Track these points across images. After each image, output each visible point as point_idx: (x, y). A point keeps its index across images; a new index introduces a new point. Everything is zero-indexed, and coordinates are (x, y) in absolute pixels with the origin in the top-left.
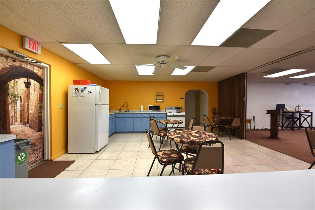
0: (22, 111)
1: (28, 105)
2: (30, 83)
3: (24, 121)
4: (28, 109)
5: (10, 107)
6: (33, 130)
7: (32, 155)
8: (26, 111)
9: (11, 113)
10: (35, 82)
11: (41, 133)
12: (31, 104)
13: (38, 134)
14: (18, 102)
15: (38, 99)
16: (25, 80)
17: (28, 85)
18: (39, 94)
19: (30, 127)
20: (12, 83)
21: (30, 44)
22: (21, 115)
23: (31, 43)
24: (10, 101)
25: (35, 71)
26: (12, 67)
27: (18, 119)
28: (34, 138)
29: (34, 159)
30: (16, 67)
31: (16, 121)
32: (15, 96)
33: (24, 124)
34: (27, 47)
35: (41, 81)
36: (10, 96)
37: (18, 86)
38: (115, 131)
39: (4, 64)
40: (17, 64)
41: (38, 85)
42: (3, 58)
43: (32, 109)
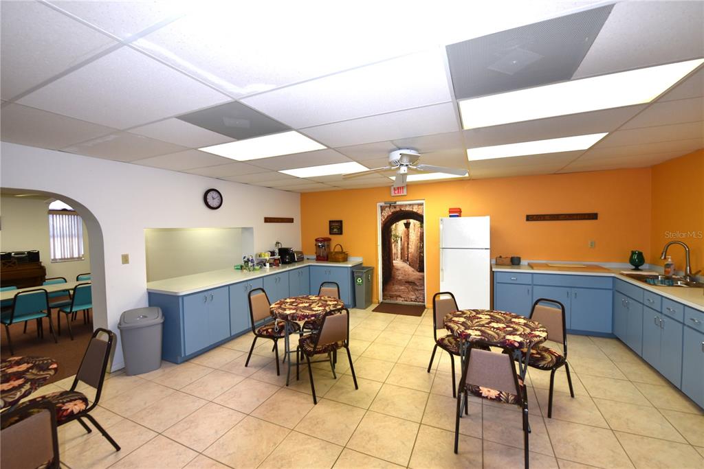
0: (402, 249)
1: (408, 244)
2: (410, 223)
3: (405, 258)
4: (408, 248)
5: (393, 245)
6: (413, 269)
7: (412, 293)
8: (406, 250)
9: (394, 251)
10: (415, 221)
11: (421, 274)
12: (410, 243)
13: (418, 274)
14: (399, 241)
15: (419, 238)
16: (405, 221)
17: (407, 225)
18: (419, 233)
19: (410, 265)
20: (394, 226)
21: (395, 190)
22: (401, 253)
24: (393, 241)
25: (415, 210)
26: (393, 213)
27: (399, 256)
28: (414, 277)
29: (414, 297)
30: (397, 212)
31: (397, 258)
32: (396, 237)
33: (404, 261)
34: (393, 194)
35: (419, 218)
36: (393, 237)
37: (399, 228)
38: (610, 332)
39: (388, 212)
40: (398, 209)
41: (417, 223)
42: (387, 209)
43: (413, 248)
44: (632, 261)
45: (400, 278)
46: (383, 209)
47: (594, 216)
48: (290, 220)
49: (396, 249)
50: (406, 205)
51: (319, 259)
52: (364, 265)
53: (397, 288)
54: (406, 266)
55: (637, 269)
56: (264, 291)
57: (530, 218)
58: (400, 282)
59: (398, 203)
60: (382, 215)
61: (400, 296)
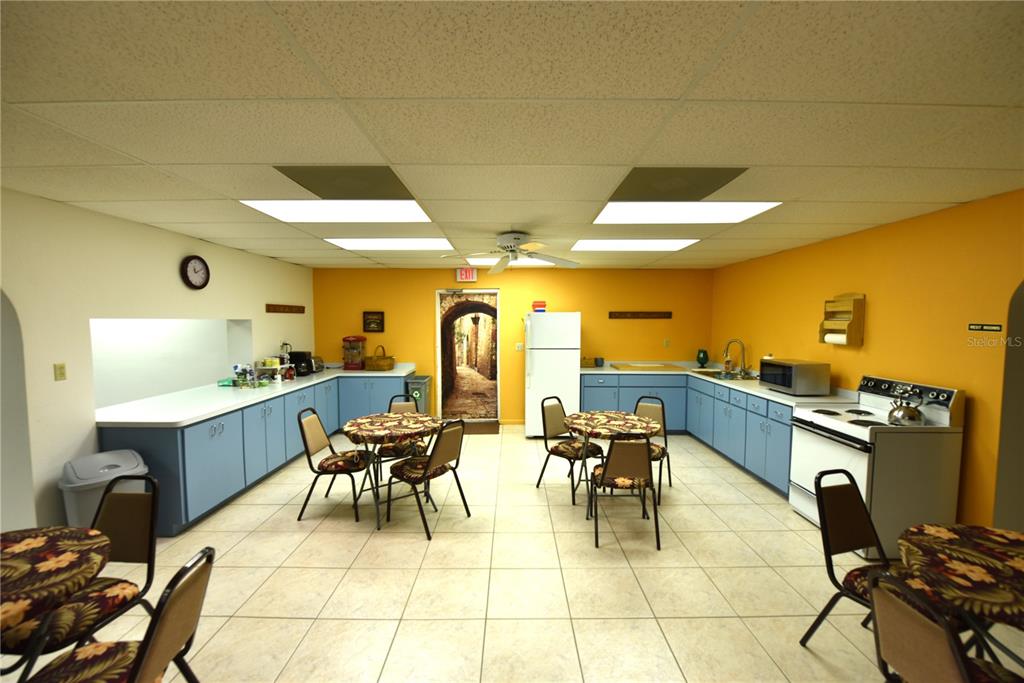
0: (469, 351)
1: (476, 345)
2: (479, 318)
3: (472, 363)
4: (476, 349)
5: (457, 346)
6: (482, 377)
7: (481, 407)
8: (473, 351)
9: (458, 354)
10: (486, 315)
11: (493, 382)
12: (479, 344)
13: (489, 383)
14: (465, 341)
15: (491, 337)
16: (473, 315)
17: (476, 321)
18: (491, 331)
19: (478, 371)
20: (457, 322)
21: (461, 275)
22: (468, 356)
23: (463, 272)
24: (456, 340)
25: (486, 301)
26: (458, 305)
27: (465, 360)
28: (484, 386)
29: (483, 412)
30: (462, 303)
31: (462, 362)
32: (461, 335)
33: (471, 367)
34: (459, 280)
35: (492, 312)
36: (456, 336)
37: (464, 323)
38: (684, 428)
39: (450, 303)
40: (463, 299)
41: (489, 318)
42: (449, 298)
43: (482, 350)
44: (699, 359)
45: (465, 389)
46: (443, 297)
47: (668, 315)
48: (300, 310)
49: (461, 351)
50: (474, 295)
51: (347, 367)
52: (417, 374)
53: (461, 402)
54: (473, 374)
55: (702, 367)
56: (314, 412)
57: (613, 315)
58: (466, 395)
59: (465, 291)
60: (442, 307)
61: (465, 413)
